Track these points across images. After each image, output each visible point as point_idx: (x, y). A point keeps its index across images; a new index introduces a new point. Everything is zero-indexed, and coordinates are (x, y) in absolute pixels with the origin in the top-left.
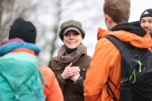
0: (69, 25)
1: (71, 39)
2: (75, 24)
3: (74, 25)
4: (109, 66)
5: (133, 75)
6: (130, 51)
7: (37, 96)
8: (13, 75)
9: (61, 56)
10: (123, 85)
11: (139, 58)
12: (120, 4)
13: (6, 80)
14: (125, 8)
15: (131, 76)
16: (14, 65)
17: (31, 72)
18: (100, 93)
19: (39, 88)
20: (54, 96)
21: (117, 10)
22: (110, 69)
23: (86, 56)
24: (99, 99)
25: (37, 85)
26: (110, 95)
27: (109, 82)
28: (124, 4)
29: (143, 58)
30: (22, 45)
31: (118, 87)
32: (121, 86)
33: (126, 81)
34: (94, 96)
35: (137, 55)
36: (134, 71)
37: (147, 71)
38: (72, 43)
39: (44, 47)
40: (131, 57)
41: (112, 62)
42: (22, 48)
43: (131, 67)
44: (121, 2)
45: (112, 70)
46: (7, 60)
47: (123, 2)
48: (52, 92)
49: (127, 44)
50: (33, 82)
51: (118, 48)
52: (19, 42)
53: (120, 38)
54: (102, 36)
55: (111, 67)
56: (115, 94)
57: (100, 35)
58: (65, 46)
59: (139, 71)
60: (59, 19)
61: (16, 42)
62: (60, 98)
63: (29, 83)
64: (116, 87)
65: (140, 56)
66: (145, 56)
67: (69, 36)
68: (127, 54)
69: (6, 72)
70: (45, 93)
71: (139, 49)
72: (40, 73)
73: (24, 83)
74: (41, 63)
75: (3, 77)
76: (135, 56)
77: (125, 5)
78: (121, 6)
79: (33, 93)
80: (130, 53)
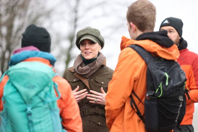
0: (84, 33)
1: (86, 49)
2: (91, 32)
3: (90, 34)
4: (133, 78)
5: (160, 88)
6: (156, 62)
7: (51, 109)
8: (25, 86)
9: (78, 67)
10: (148, 98)
11: (166, 70)
12: (146, 11)
13: (17, 91)
14: (151, 14)
15: (158, 89)
16: (26, 75)
17: (44, 83)
18: (124, 107)
19: (52, 100)
20: (70, 110)
21: (143, 17)
22: (135, 81)
23: (105, 67)
24: (122, 113)
25: (51, 98)
26: (134, 109)
27: (133, 95)
28: (149, 10)
29: (170, 70)
30: (36, 54)
31: (143, 100)
32: (146, 100)
33: (152, 94)
34: (116, 110)
35: (164, 67)
36: (161, 84)
37: (174, 84)
38: (88, 53)
39: (59, 57)
40: (158, 69)
41: (137, 74)
42: (36, 57)
43: (158, 79)
44: (146, 8)
45: (136, 83)
46: (20, 69)
47: (149, 8)
48: (67, 106)
49: (152, 54)
50: (46, 94)
51: (143, 58)
52: (33, 50)
53: (146, 48)
54: (126, 46)
55: (136, 79)
56: (139, 108)
57: (124, 44)
58: (81, 56)
59: (165, 83)
60: (75, 27)
61: (30, 50)
62: (76, 113)
63: (42, 95)
64: (140, 101)
65: (166, 68)
66: (172, 68)
67: (84, 45)
68: (153, 65)
69: (17, 82)
70: (60, 106)
71: (165, 60)
72: (54, 84)
73: (37, 95)
74: (57, 74)
75: (15, 87)
76: (162, 68)
77: (151, 12)
78: (147, 12)
79: (46, 106)
80: (156, 64)
